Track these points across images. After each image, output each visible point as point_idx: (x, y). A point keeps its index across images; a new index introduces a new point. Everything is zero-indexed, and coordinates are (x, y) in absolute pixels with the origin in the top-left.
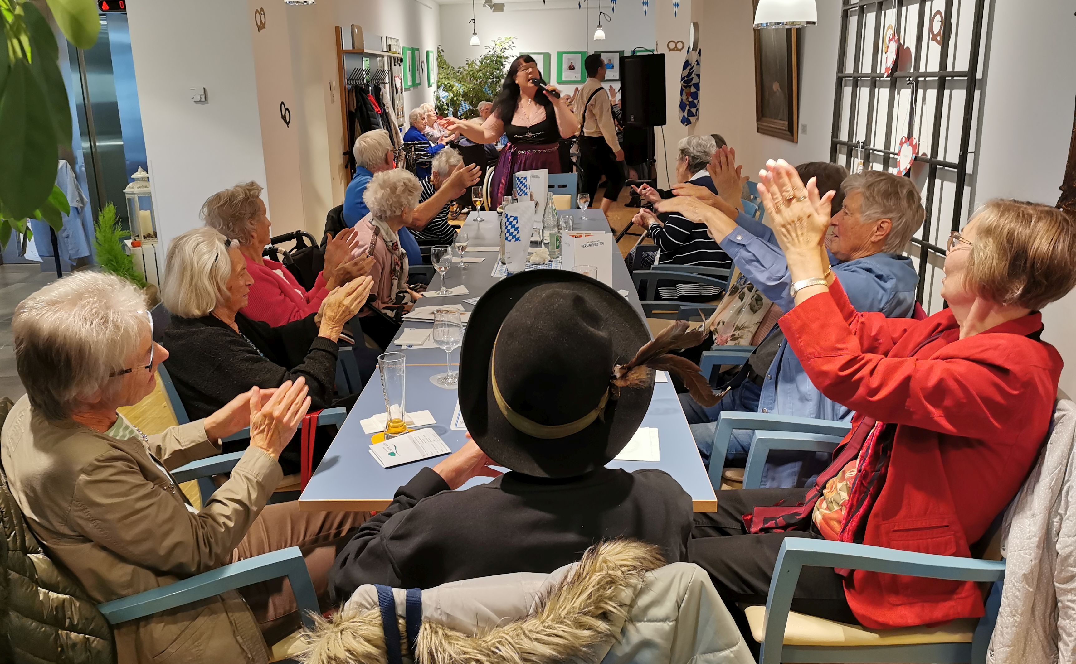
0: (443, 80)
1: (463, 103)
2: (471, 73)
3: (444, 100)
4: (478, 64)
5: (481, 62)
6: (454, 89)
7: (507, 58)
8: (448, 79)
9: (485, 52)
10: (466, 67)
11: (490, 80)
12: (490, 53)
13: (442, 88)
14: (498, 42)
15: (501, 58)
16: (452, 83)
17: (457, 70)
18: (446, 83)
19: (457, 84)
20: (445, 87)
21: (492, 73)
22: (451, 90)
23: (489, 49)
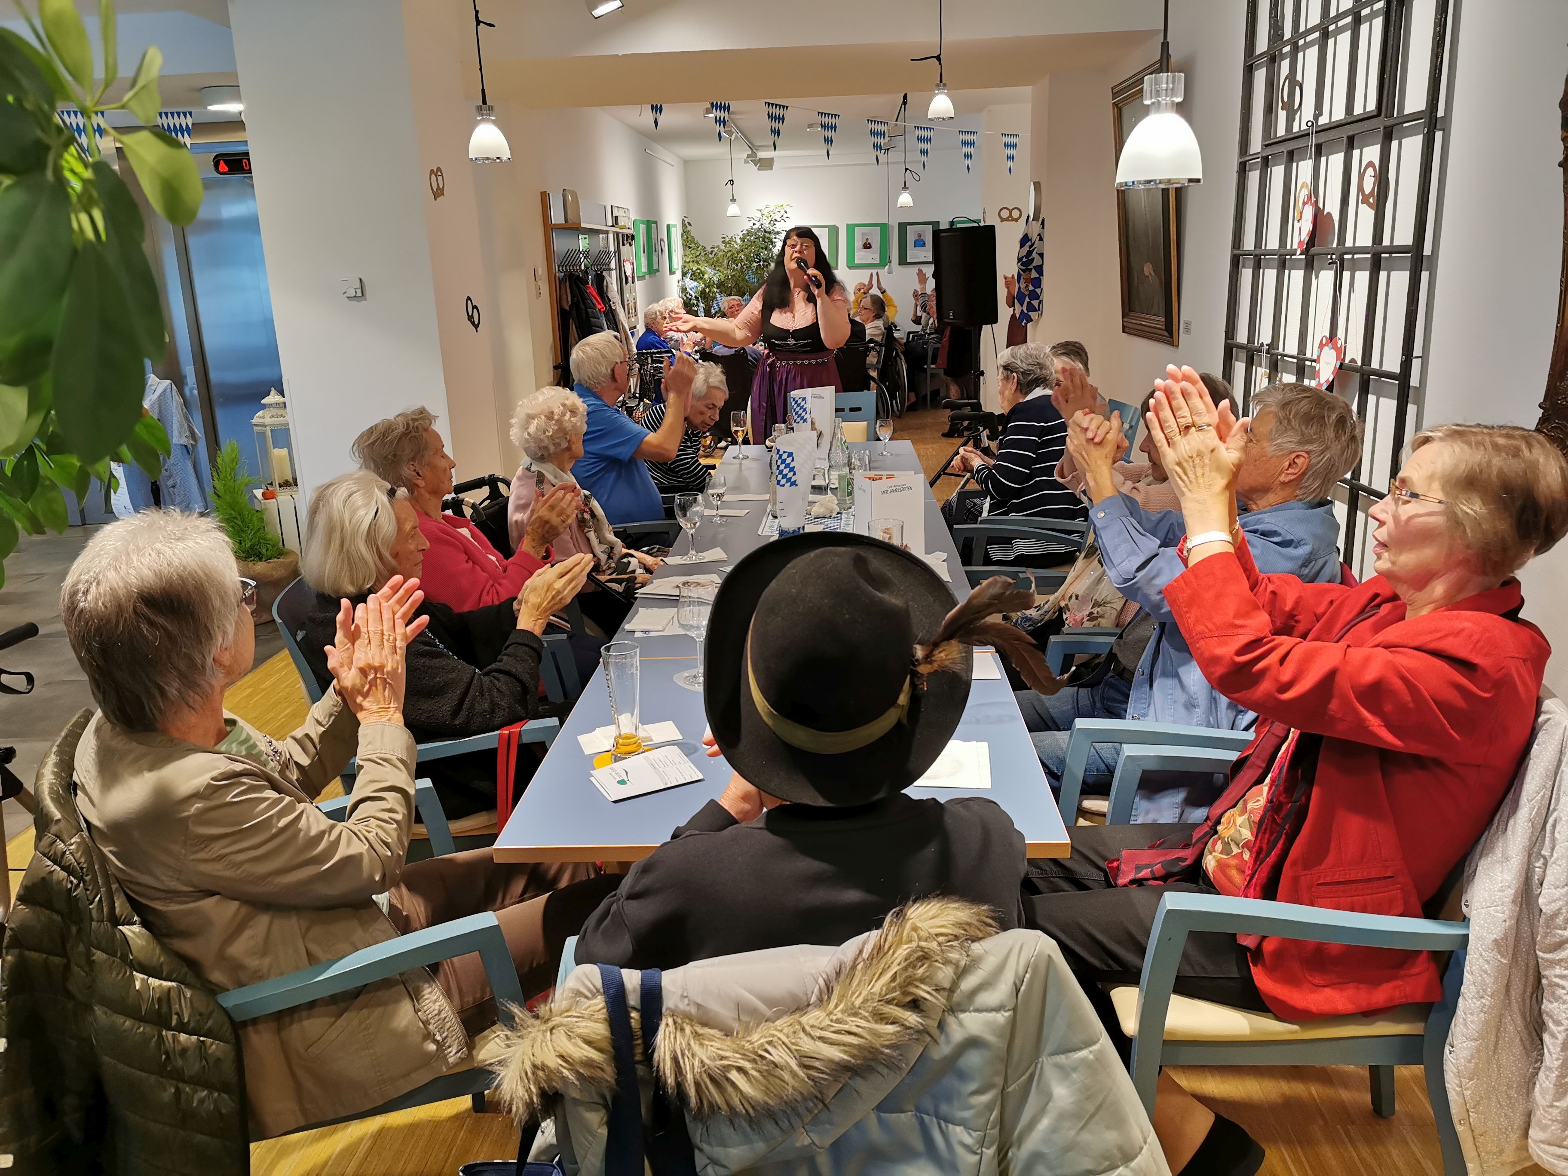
0: (691, 264)
1: (718, 296)
2: (729, 254)
3: (691, 292)
4: (739, 241)
5: (743, 240)
6: (706, 276)
7: (778, 233)
8: (698, 263)
9: (748, 225)
10: (722, 247)
11: (755, 264)
12: (754, 227)
13: (689, 276)
14: (765, 212)
15: (770, 233)
16: (703, 269)
17: (710, 250)
18: (694, 269)
19: (709, 270)
20: (694, 273)
21: (759, 255)
22: (701, 278)
23: (753, 221)
